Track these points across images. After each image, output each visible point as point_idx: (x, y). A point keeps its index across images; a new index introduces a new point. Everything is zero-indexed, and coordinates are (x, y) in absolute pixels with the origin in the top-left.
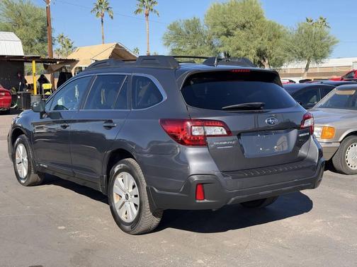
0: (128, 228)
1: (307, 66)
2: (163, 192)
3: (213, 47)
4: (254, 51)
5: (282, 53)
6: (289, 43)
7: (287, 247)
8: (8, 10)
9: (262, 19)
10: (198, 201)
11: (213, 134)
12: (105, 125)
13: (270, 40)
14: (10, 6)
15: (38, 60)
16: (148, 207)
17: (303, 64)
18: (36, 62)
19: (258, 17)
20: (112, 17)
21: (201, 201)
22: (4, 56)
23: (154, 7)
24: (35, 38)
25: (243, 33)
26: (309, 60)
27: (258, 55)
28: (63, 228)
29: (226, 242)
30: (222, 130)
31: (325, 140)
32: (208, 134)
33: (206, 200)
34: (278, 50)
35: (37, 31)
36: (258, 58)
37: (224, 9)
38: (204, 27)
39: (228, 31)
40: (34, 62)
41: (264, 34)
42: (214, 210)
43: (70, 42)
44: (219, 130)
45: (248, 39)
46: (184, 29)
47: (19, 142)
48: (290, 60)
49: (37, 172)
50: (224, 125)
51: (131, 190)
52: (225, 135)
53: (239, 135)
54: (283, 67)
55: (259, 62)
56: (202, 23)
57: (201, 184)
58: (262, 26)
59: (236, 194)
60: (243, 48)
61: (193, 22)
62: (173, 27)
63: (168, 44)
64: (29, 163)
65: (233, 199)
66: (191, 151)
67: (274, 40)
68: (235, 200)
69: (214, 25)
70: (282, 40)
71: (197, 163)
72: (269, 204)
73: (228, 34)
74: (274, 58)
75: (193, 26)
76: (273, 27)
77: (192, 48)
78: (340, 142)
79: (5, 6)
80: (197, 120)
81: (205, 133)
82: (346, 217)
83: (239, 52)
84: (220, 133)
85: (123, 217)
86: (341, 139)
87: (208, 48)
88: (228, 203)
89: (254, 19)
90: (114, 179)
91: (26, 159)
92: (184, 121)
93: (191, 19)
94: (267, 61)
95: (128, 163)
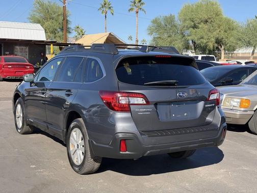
0: (77, 169)
1: (253, 51)
2: (99, 145)
3: (184, 36)
4: (213, 40)
5: (235, 41)
6: (240, 34)
7: (190, 189)
8: (40, 8)
9: (220, 16)
10: (121, 152)
11: (136, 103)
12: (67, 93)
13: (225, 31)
14: (42, 5)
15: (55, 43)
16: (90, 155)
17: (250, 50)
18: (53, 45)
19: (217, 15)
20: (113, 14)
21: (124, 153)
22: (31, 41)
23: (143, 7)
24: (58, 28)
25: (206, 26)
26: (254, 47)
27: (216, 43)
28: (34, 166)
29: (146, 183)
30: (143, 100)
31: (242, 109)
32: (131, 103)
33: (127, 152)
34: (232, 39)
35: (59, 24)
36: (216, 45)
37: (192, 9)
38: (178, 22)
39: (195, 25)
40: (52, 45)
41: (222, 27)
42: (135, 159)
43: (83, 31)
44: (140, 101)
45: (209, 31)
46: (163, 23)
47: (18, 103)
48: (240, 47)
49: (28, 125)
50: (144, 96)
51: (80, 141)
52: (145, 104)
53: (156, 104)
54: (235, 52)
55: (217, 48)
56: (176, 19)
57: (124, 140)
58: (220, 21)
59: (152, 148)
60: (206, 37)
61: (170, 18)
62: (155, 21)
63: (151, 34)
64: (23, 118)
65: (149, 152)
66: (119, 115)
67: (228, 32)
68: (149, 153)
69: (185, 20)
70: (235, 32)
71: (123, 124)
72: (188, 156)
73: (195, 27)
74: (228, 45)
75: (170, 20)
76: (228, 22)
77: (169, 37)
78: (255, 111)
79: (38, 6)
80: (124, 93)
81: (129, 102)
82: (245, 168)
83: (202, 40)
84: (141, 102)
85: (75, 161)
86: (255, 109)
87: (180, 37)
88: (145, 155)
89: (214, 15)
90: (70, 133)
91: (21, 115)
92: (114, 93)
93: (168, 15)
94: (223, 47)
95: (79, 121)
